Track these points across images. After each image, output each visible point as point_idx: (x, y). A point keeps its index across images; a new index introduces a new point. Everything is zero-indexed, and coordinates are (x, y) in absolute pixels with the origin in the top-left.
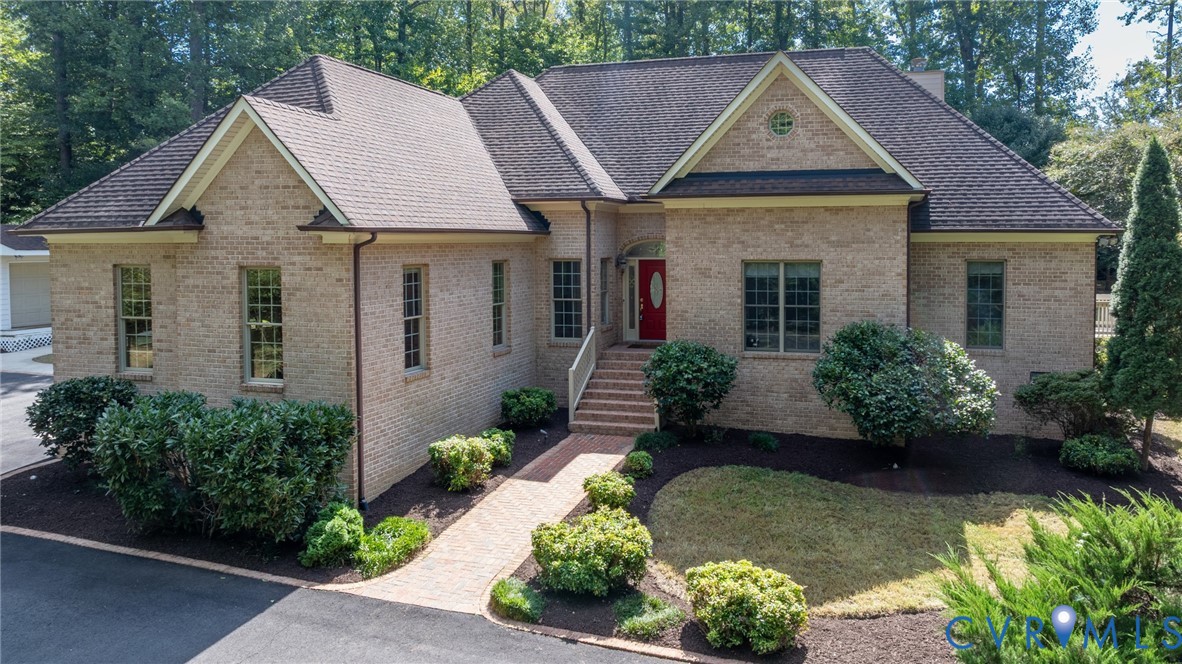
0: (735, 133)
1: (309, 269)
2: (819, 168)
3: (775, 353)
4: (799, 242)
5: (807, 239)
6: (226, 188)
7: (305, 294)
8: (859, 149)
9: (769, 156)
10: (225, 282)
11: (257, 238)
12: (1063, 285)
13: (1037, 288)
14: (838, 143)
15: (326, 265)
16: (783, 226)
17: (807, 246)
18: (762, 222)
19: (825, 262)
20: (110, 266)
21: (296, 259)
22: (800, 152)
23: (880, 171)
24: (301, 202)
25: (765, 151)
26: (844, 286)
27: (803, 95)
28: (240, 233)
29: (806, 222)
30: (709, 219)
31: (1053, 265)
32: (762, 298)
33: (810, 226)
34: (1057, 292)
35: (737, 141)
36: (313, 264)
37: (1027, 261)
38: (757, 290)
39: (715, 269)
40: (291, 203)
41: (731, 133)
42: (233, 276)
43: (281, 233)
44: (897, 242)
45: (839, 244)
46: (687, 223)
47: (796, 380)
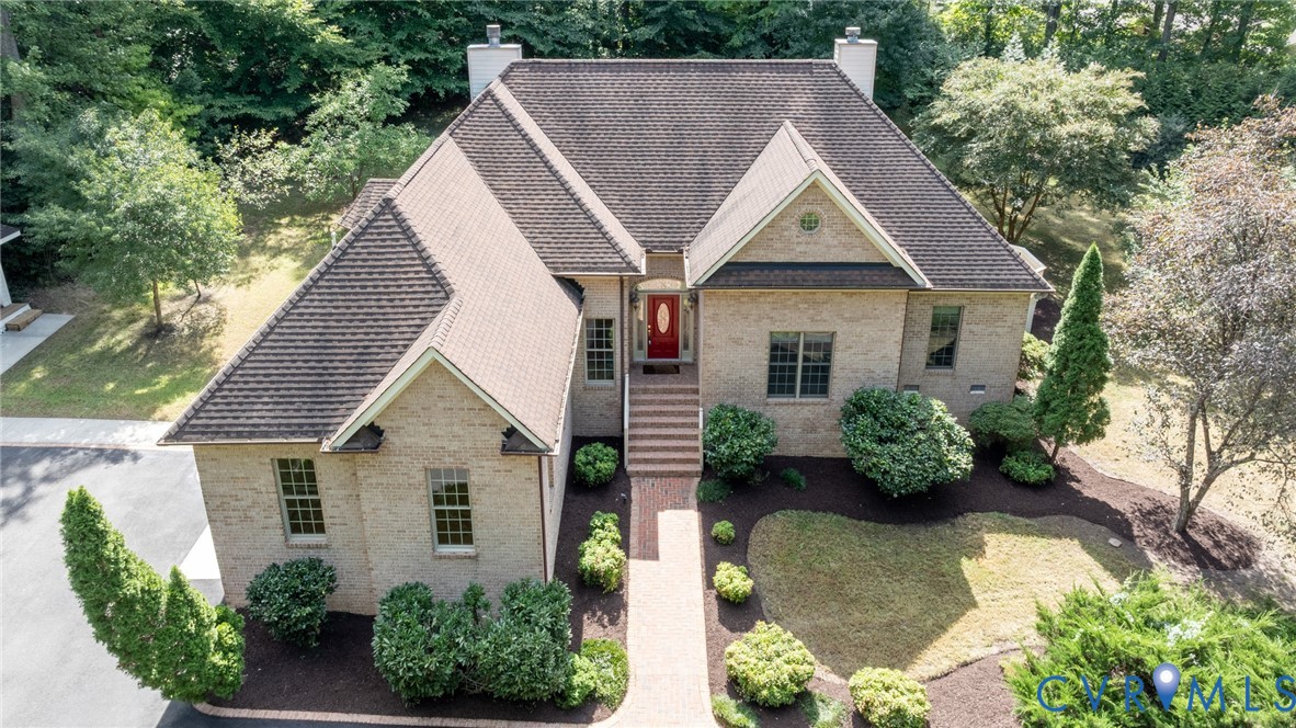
0: (769, 230)
1: (499, 471)
2: (840, 261)
3: (792, 400)
4: (819, 318)
5: (825, 315)
6: (406, 408)
7: (495, 489)
8: (874, 246)
9: (798, 250)
10: (411, 481)
11: (442, 448)
12: (1003, 324)
13: (984, 327)
14: (857, 241)
15: (515, 468)
16: (806, 306)
17: (825, 321)
18: (789, 302)
19: (838, 333)
20: (268, 460)
21: (485, 463)
22: (825, 247)
23: (889, 265)
24: (488, 421)
25: (795, 246)
26: (852, 351)
27: (830, 200)
28: (425, 444)
29: (826, 303)
30: (742, 299)
31: (998, 310)
32: (783, 358)
33: (829, 306)
34: (998, 330)
35: (770, 236)
36: (502, 467)
37: (979, 307)
38: (781, 352)
39: (746, 339)
40: (477, 421)
41: (766, 230)
42: (420, 477)
43: (468, 445)
44: (897, 318)
45: (851, 320)
46: (723, 302)
47: (809, 419)
